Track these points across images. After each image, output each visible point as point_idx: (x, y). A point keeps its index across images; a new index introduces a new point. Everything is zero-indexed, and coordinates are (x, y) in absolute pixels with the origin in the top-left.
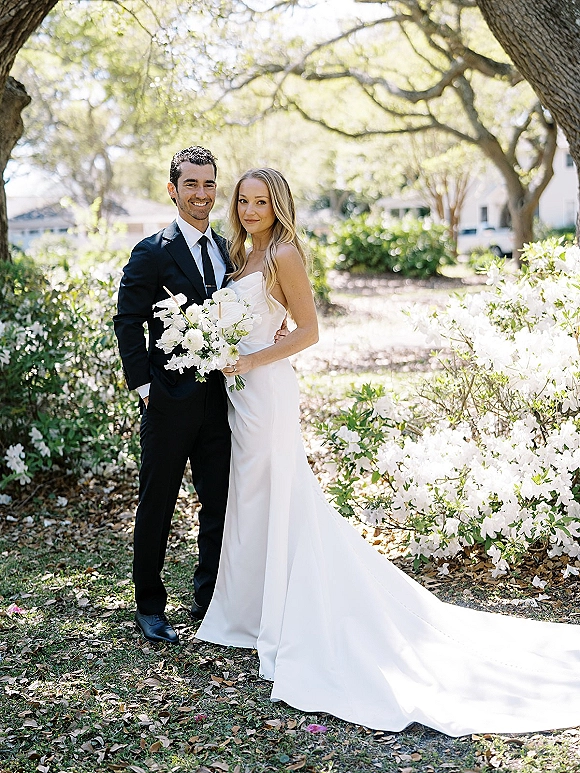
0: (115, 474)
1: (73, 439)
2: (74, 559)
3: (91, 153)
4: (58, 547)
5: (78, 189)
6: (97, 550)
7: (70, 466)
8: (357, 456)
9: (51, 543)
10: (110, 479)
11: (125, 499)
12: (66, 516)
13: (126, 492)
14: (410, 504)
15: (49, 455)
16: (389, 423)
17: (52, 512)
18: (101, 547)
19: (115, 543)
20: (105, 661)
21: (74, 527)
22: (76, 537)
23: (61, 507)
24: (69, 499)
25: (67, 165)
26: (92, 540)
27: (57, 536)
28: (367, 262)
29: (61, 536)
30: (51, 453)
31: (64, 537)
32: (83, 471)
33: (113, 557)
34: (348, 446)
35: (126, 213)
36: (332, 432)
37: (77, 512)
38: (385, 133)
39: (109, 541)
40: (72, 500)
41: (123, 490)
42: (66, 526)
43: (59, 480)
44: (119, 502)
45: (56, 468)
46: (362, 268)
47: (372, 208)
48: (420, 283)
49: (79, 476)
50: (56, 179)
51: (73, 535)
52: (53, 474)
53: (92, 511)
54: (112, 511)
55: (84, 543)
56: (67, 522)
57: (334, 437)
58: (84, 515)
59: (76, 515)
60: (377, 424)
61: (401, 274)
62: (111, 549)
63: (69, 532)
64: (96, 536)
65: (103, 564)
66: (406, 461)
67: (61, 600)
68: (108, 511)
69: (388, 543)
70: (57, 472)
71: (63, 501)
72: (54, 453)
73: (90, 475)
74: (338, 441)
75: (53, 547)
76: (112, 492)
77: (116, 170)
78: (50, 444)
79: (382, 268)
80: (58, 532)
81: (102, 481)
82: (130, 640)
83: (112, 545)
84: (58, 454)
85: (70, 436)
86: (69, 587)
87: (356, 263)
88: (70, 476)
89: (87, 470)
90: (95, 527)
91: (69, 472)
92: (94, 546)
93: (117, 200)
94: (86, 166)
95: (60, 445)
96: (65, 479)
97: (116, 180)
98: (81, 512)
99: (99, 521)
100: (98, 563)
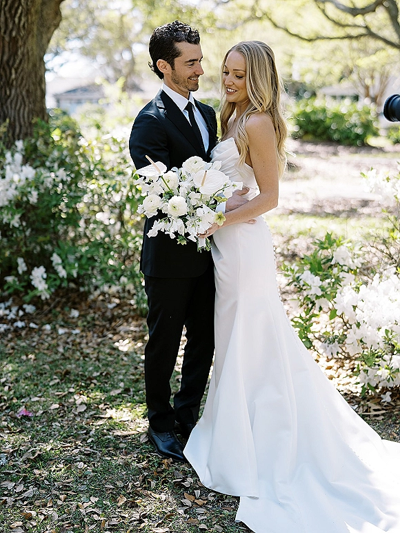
0: (118, 292)
1: (86, 264)
2: (78, 366)
3: (120, 47)
4: (67, 355)
5: (110, 73)
6: (98, 359)
7: (83, 285)
8: (317, 297)
9: (61, 350)
10: (114, 296)
11: (124, 314)
12: (77, 326)
13: (125, 308)
14: (361, 341)
15: (65, 276)
16: (346, 268)
17: (66, 322)
18: (101, 357)
19: (113, 352)
20: (93, 471)
21: (82, 337)
22: (83, 346)
23: (73, 318)
24: (80, 312)
25: (104, 56)
26: (95, 349)
27: (67, 343)
28: (314, 133)
29: (71, 343)
30: (68, 275)
31: (73, 345)
32: (92, 289)
33: (110, 366)
34: (311, 289)
35: (142, 91)
36: (297, 275)
37: (85, 323)
38: (331, 39)
39: (108, 351)
40: (82, 313)
41: (123, 306)
42: (76, 334)
43: (73, 295)
44: (119, 317)
45: (72, 285)
46: (310, 137)
47: (318, 93)
48: (352, 149)
49: (89, 293)
50: (95, 65)
51: (80, 343)
52: (69, 290)
53: (97, 323)
54: (113, 324)
55: (88, 351)
56: (77, 331)
57: (298, 279)
58: (90, 326)
59: (84, 326)
60: (335, 270)
61: (339, 142)
62: (110, 359)
63: (78, 340)
64: (98, 345)
65: (101, 374)
66: (360, 304)
67: (63, 406)
68: (110, 324)
69: (338, 368)
70: (73, 289)
71: (75, 313)
72: (69, 275)
73: (98, 292)
74: (302, 283)
75: (63, 355)
76: (115, 307)
77: (138, 60)
78: (67, 268)
79: (325, 137)
80: (69, 340)
81: (107, 297)
82: (117, 449)
83: (110, 354)
84: (73, 276)
85: (84, 261)
86: (71, 393)
87: (306, 133)
88: (83, 293)
89: (96, 288)
90: (99, 337)
91: (82, 289)
92: (95, 355)
93: (136, 81)
94: (117, 57)
95: (75, 268)
96: (78, 296)
97: (137, 68)
98: (88, 323)
99: (102, 332)
100: (97, 372)
